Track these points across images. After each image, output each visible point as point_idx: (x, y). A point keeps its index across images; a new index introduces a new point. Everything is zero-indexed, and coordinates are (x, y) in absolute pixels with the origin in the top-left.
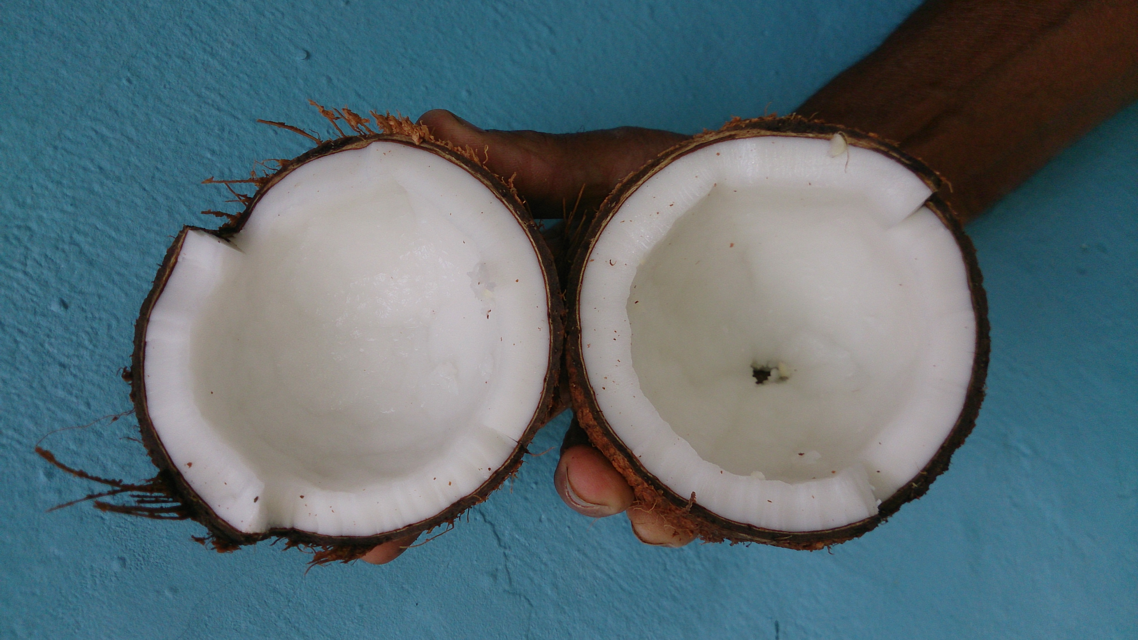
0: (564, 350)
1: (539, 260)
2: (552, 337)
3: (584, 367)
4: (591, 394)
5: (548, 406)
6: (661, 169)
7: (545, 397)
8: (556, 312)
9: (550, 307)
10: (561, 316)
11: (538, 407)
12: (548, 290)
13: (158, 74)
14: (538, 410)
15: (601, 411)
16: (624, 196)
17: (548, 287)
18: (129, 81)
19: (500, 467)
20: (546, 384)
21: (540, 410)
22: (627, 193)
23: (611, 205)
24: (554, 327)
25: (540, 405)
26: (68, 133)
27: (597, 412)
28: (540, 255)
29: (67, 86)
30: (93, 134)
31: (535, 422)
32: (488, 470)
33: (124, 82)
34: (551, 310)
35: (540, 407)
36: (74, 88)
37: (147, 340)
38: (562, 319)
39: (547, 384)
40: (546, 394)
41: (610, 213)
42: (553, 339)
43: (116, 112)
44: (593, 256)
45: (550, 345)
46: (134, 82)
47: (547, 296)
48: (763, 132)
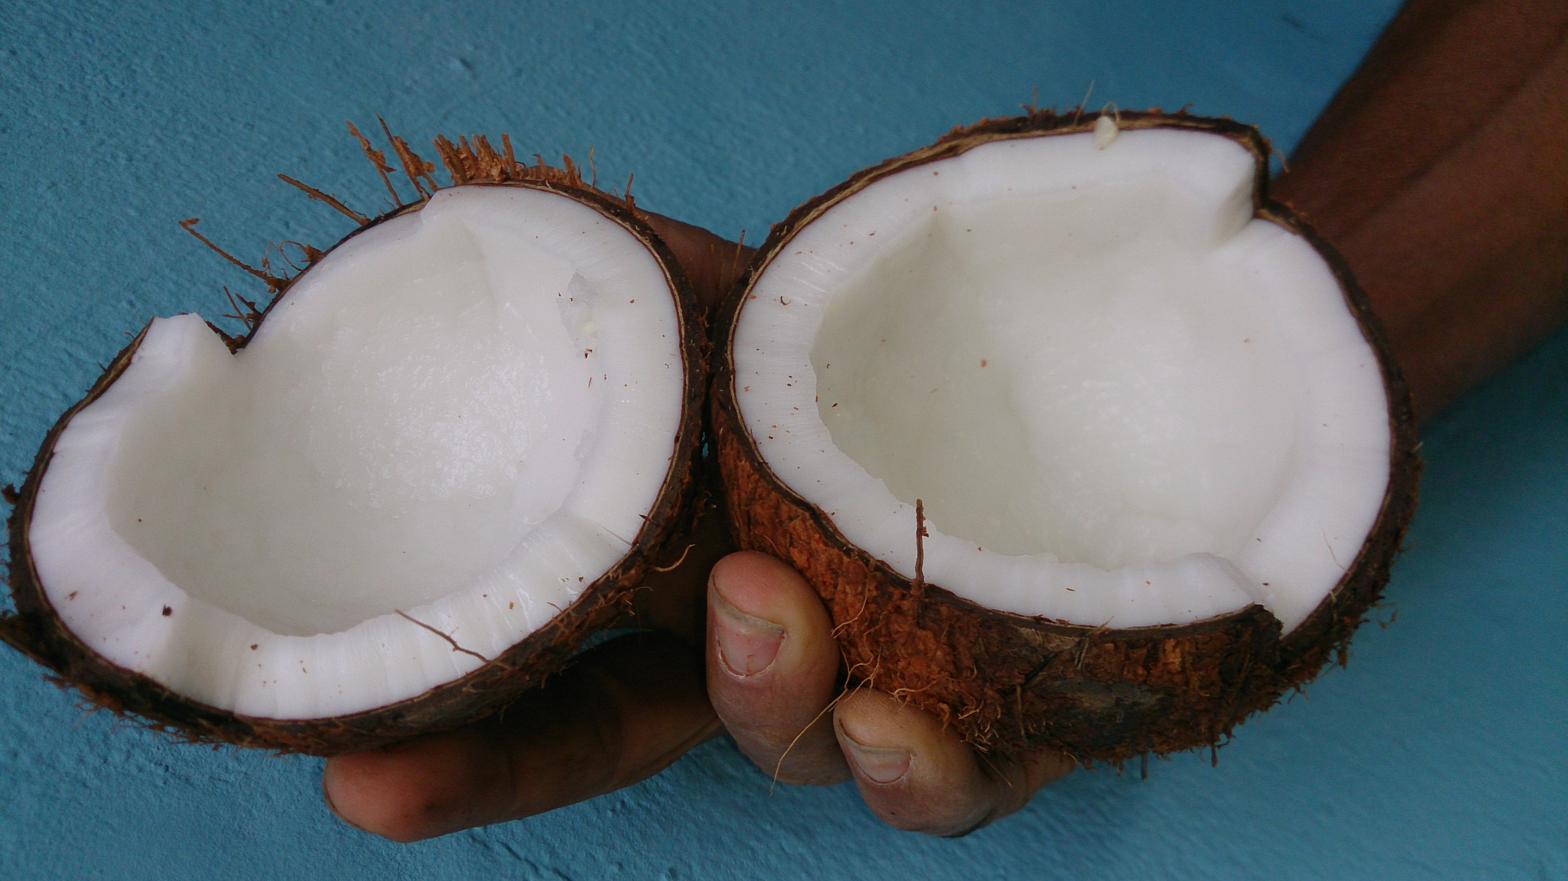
0: (707, 395)
1: (666, 278)
2: (687, 377)
3: (738, 411)
4: (750, 443)
5: (681, 480)
6: (853, 193)
7: (677, 465)
8: (693, 343)
9: (683, 337)
10: (701, 347)
11: (665, 482)
12: (681, 315)
13: (174, 300)
14: (665, 486)
15: (766, 464)
16: (800, 223)
17: (680, 310)
18: (131, 303)
19: (599, 577)
20: (678, 445)
21: (669, 486)
22: (805, 220)
23: (780, 233)
24: (689, 363)
25: (669, 478)
26: (30, 354)
27: (759, 463)
28: (669, 271)
29: (43, 304)
30: (65, 357)
31: (659, 507)
32: (579, 581)
33: (124, 304)
34: (685, 340)
35: (668, 481)
36: (52, 306)
37: (55, 451)
38: (701, 350)
39: (680, 446)
40: (678, 461)
41: (780, 242)
42: (689, 381)
43: (105, 336)
44: (756, 292)
45: (684, 388)
46: (138, 305)
47: (679, 322)
48: (996, 136)
